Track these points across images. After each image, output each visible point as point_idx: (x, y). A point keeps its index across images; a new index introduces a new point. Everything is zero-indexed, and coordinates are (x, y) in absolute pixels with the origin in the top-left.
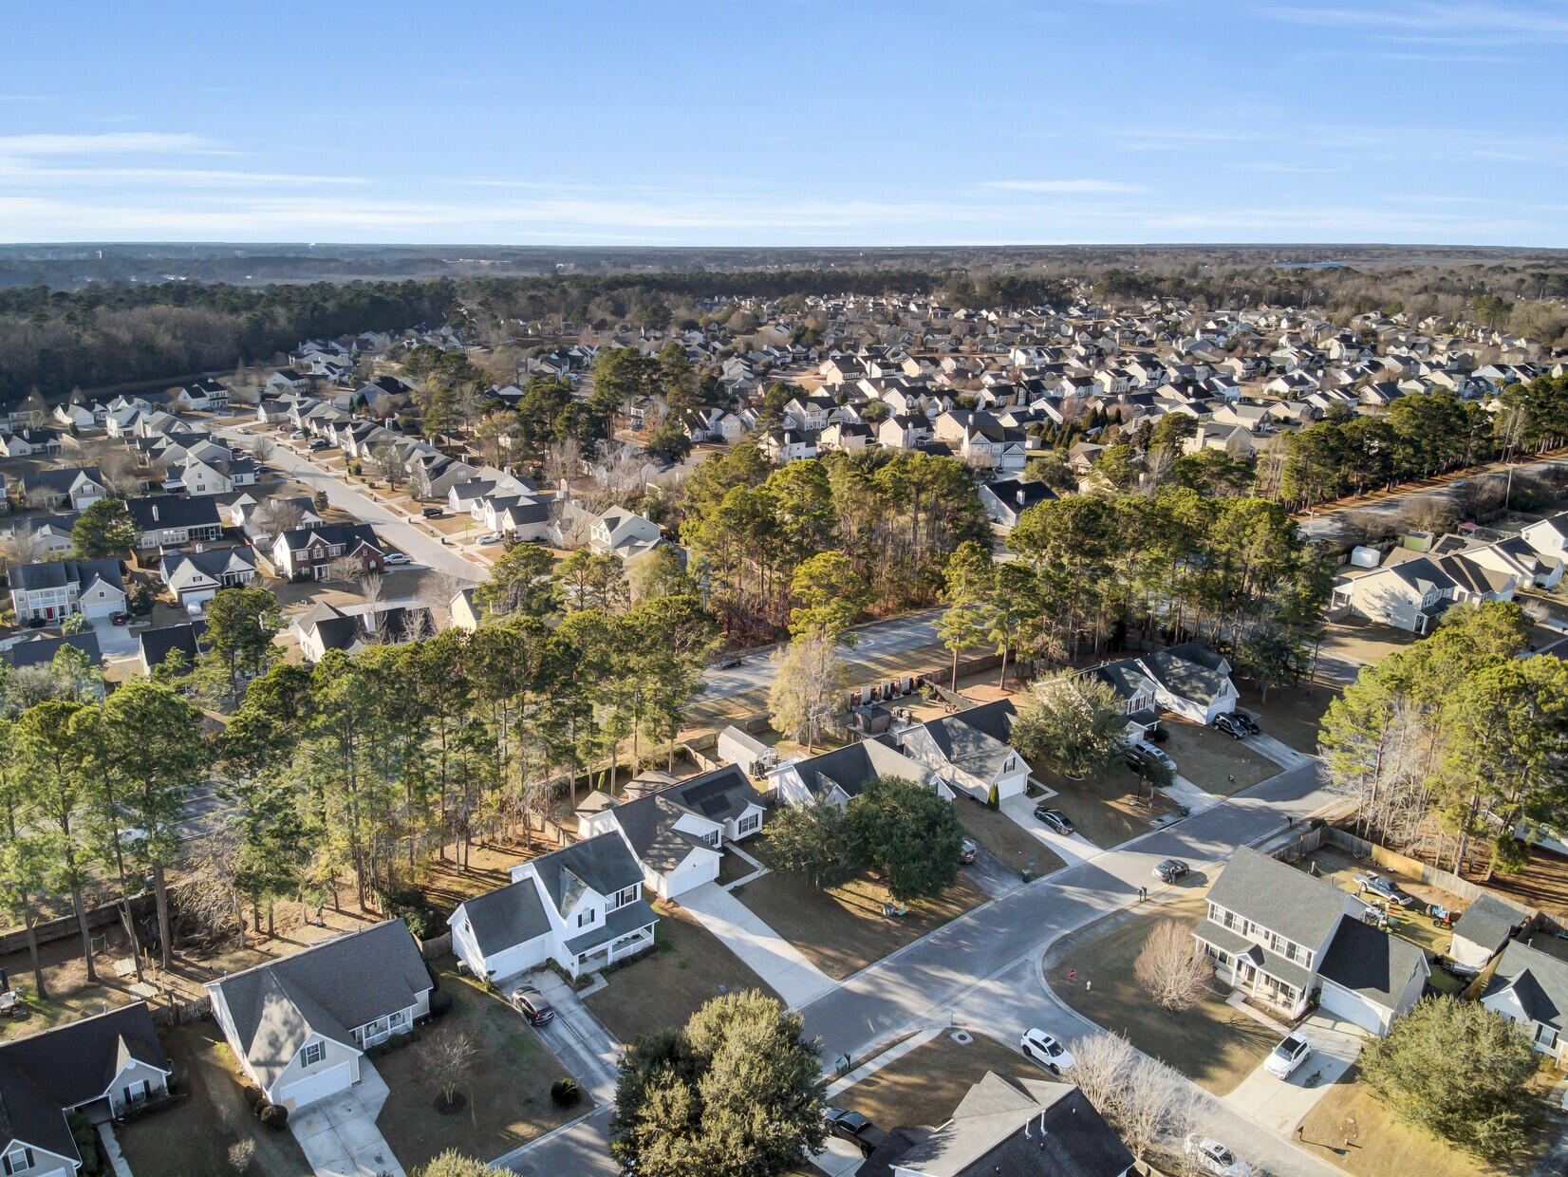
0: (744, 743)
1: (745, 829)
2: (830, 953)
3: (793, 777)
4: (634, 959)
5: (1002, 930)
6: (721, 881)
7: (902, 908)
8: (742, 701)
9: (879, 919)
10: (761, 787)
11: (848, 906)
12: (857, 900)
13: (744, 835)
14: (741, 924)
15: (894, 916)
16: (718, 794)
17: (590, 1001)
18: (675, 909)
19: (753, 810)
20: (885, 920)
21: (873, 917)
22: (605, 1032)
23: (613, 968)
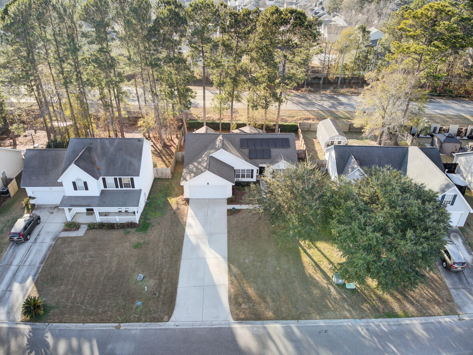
0: (327, 129)
2: (252, 290)
3: (334, 155)
6: (230, 201)
9: (323, 282)
14: (210, 235)
15: (341, 286)
16: (266, 148)
20: (329, 286)
21: (320, 278)
22: (39, 267)
23: (96, 226)
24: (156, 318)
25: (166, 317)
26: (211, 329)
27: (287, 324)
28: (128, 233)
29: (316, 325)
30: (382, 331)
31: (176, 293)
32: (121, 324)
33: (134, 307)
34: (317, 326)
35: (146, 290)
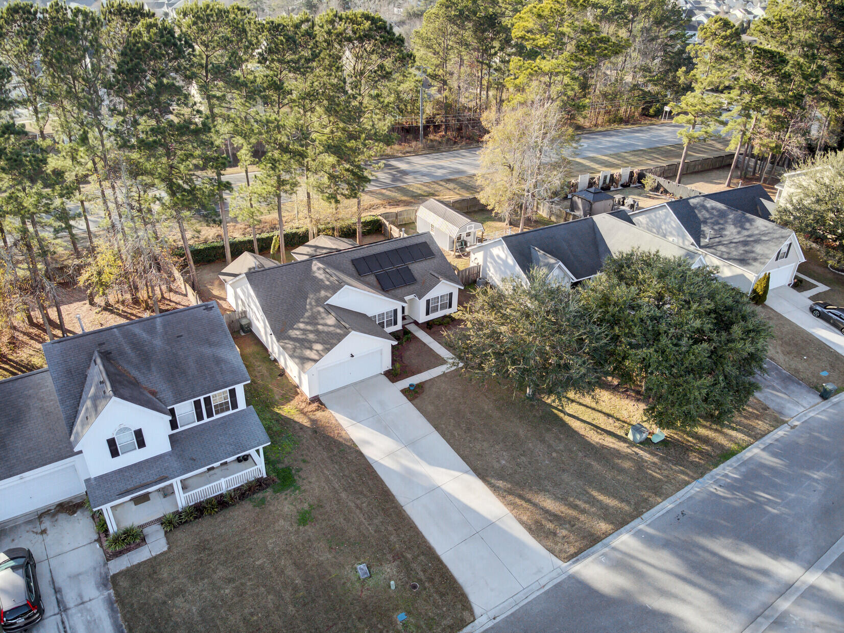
0: (444, 217)
1: (435, 310)
2: (550, 504)
3: (502, 252)
4: (221, 503)
5: (816, 475)
6: (393, 375)
7: (660, 434)
8: (451, 186)
9: (622, 447)
10: (461, 264)
11: (575, 425)
12: (587, 415)
13: (433, 316)
14: (412, 444)
15: (647, 443)
16: (400, 266)
17: (124, 583)
18: (319, 415)
19: (444, 288)
20: (633, 449)
21: (614, 443)
23: (185, 518)
24: (453, 625)
25: (466, 614)
26: (546, 593)
27: (633, 529)
28: (263, 501)
29: (664, 511)
30: (735, 480)
31: (445, 567)
33: (400, 627)
34: (667, 512)
35: (393, 587)
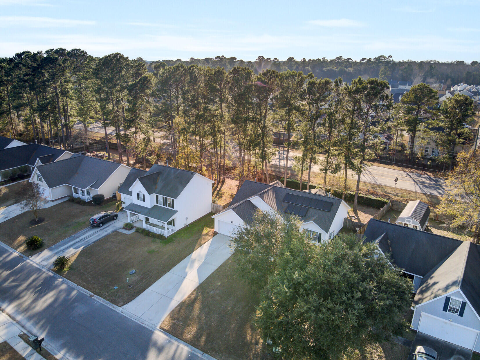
22: (90, 244)
23: (140, 231)
25: (121, 304)
26: (139, 325)
28: (155, 241)
32: (95, 295)
33: (111, 288)
35: (127, 281)
